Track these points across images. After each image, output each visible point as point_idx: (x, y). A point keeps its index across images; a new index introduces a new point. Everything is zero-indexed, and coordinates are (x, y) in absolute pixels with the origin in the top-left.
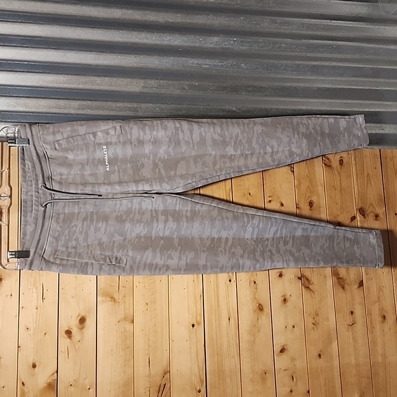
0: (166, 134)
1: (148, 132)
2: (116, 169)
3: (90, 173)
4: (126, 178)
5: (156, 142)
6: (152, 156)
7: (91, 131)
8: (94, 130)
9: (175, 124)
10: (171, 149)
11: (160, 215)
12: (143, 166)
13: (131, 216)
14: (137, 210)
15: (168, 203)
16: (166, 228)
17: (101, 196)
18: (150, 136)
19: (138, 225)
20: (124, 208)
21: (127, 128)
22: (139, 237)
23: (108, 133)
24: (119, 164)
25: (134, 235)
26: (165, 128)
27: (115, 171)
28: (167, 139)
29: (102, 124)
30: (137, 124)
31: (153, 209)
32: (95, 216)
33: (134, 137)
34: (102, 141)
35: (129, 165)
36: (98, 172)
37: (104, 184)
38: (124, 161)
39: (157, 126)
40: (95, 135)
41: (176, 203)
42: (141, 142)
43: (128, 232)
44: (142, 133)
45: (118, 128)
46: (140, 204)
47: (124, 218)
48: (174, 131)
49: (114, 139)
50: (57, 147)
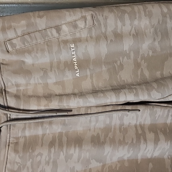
0: (150, 23)
1: (128, 22)
2: (88, 73)
3: (55, 81)
4: (100, 85)
5: (138, 35)
6: (132, 54)
7: (53, 25)
8: (57, 22)
9: (161, 9)
10: (156, 43)
11: (147, 131)
12: (121, 67)
13: (110, 135)
14: (118, 127)
15: (157, 115)
16: (157, 149)
17: (71, 111)
18: (130, 27)
19: (121, 148)
20: (101, 125)
21: (100, 18)
22: (121, 161)
23: (75, 26)
24: (91, 67)
25: (115, 159)
26: (150, 15)
27: (87, 76)
28: (152, 30)
29: (67, 13)
30: (112, 11)
31: (138, 123)
32: (65, 139)
33: (110, 29)
34: (69, 37)
35: (104, 68)
36: (65, 79)
37: (75, 94)
38: (98, 62)
39: (139, 12)
40: (58, 29)
41: (168, 115)
42: (118, 36)
43: (108, 157)
44: (119, 24)
45: (89, 18)
46: (121, 119)
47: (102, 139)
48: (161, 18)
49: (84, 34)
50: (10, 49)
